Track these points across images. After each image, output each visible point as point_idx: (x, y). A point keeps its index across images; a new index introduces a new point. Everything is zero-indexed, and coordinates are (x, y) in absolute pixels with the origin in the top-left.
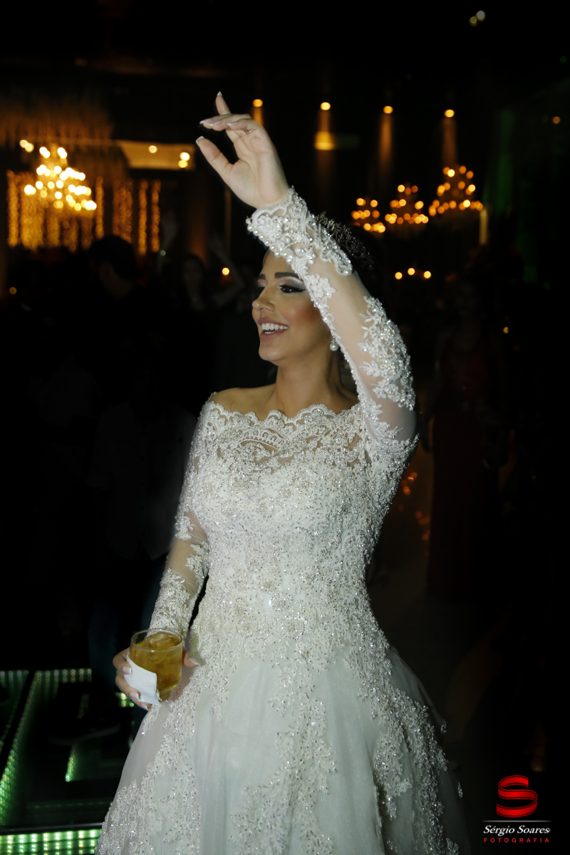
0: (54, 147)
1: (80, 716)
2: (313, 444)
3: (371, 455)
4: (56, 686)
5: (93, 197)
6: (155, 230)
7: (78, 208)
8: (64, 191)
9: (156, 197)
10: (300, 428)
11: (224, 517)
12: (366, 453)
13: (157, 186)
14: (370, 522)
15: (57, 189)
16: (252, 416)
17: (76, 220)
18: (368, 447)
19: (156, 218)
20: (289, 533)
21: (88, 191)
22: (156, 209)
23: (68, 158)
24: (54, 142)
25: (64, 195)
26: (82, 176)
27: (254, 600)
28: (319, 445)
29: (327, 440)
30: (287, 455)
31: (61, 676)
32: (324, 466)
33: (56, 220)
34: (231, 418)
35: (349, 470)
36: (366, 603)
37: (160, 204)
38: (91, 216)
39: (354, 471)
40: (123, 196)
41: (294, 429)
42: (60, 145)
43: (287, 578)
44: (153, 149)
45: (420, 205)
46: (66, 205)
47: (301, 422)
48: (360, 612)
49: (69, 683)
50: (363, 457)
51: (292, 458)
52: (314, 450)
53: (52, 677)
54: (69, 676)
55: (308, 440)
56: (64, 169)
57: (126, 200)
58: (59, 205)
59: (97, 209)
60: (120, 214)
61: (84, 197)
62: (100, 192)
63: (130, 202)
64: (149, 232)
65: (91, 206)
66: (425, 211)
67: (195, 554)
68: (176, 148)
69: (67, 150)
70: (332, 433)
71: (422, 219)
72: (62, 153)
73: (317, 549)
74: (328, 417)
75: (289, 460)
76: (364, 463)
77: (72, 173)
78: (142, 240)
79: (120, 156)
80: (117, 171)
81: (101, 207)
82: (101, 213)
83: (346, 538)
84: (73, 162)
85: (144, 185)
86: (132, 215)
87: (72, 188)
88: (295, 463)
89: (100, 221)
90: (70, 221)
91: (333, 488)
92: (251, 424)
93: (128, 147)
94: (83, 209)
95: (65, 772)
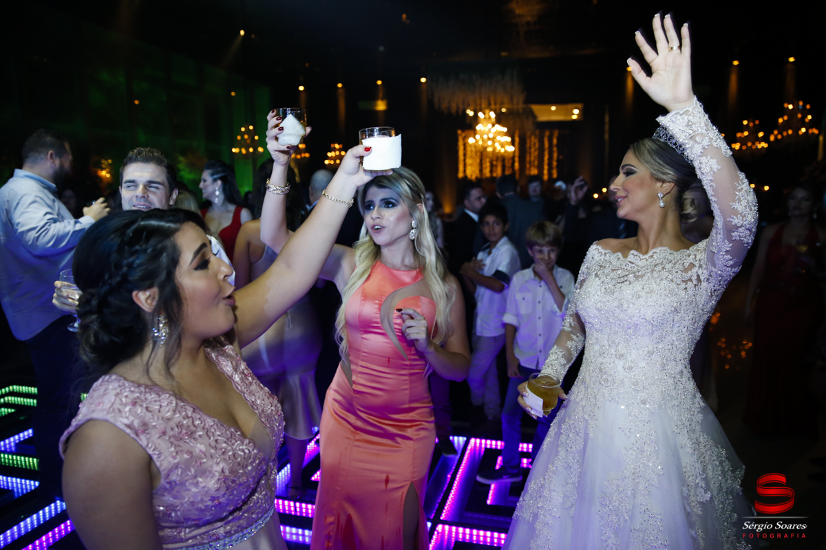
0: (487, 111)
1: (498, 467)
2: (660, 267)
3: (702, 278)
4: (483, 450)
5: (513, 143)
6: (555, 164)
7: (502, 150)
8: (493, 140)
9: (555, 141)
10: (651, 260)
11: (596, 312)
12: (698, 276)
13: (556, 133)
14: (694, 320)
15: (489, 139)
16: (620, 255)
17: (502, 159)
18: (700, 273)
19: (555, 155)
20: (638, 322)
21: (509, 139)
22: (555, 149)
23: (496, 118)
24: (486, 108)
25: (494, 142)
26: (505, 130)
27: (612, 364)
28: (663, 268)
29: (668, 266)
30: (640, 273)
31: (486, 444)
32: (665, 282)
33: (488, 160)
34: (605, 254)
35: (683, 285)
36: (689, 375)
37: (557, 146)
38: (511, 155)
39: (687, 286)
40: (533, 141)
41: (647, 260)
42: (491, 110)
43: (634, 352)
44: (553, 108)
45: (761, 134)
46: (495, 149)
47: (652, 257)
48: (684, 379)
49: (491, 449)
50: (696, 277)
51: (644, 275)
52: (660, 271)
53: (481, 443)
54: (491, 445)
55: (655, 266)
56: (493, 126)
57: (535, 143)
58: (490, 149)
59: (515, 151)
60: (530, 154)
61: (507, 143)
62: (517, 139)
63: (537, 145)
64: (550, 165)
65: (511, 149)
66: (765, 139)
67: (572, 340)
68: (570, 106)
69: (495, 113)
70: (673, 262)
71: (764, 145)
72: (493, 115)
73: (656, 334)
74: (671, 254)
75: (642, 276)
76: (695, 282)
77: (498, 128)
78: (546, 172)
79: (532, 115)
80: (529, 125)
81: (517, 150)
82: (517, 154)
83: (675, 330)
84: (500, 120)
85: (547, 133)
86: (539, 154)
87: (499, 138)
88: (645, 278)
89: (517, 159)
90: (497, 159)
91: (669, 295)
92: (619, 259)
93: (536, 108)
94: (506, 151)
95: (487, 498)
